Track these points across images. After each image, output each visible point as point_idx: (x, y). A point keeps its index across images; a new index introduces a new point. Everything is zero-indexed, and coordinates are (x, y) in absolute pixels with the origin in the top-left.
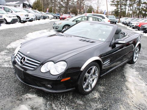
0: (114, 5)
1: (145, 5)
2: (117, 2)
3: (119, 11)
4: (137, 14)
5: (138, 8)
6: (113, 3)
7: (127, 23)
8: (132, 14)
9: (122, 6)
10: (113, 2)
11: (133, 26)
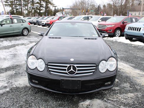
0: (8, 5)
1: (38, 5)
2: (11, 2)
3: (15, 12)
4: (32, 13)
5: (32, 8)
6: (7, 4)
7: (34, 22)
8: (28, 14)
9: (17, 6)
10: (6, 2)
11: (43, 24)
